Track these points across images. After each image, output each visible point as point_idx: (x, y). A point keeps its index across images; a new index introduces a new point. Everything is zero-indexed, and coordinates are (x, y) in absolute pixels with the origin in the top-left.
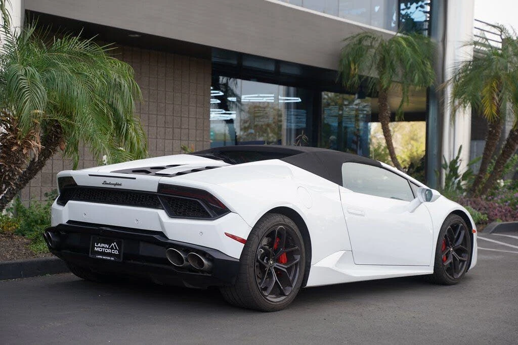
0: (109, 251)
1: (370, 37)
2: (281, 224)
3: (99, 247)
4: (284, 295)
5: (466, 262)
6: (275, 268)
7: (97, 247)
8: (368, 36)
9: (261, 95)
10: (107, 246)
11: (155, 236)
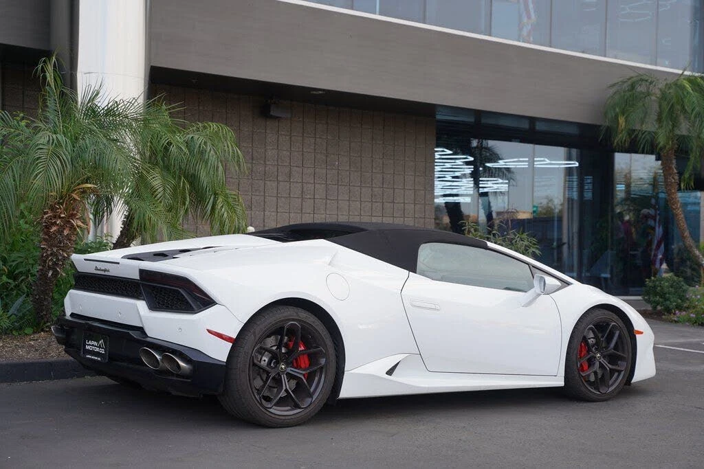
0: (97, 350)
1: (647, 81)
2: (293, 320)
3: (90, 345)
4: (300, 408)
5: (623, 373)
6: (288, 374)
7: (88, 345)
8: (642, 80)
9: (521, 159)
10: (95, 343)
11: (131, 332)
